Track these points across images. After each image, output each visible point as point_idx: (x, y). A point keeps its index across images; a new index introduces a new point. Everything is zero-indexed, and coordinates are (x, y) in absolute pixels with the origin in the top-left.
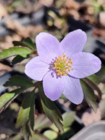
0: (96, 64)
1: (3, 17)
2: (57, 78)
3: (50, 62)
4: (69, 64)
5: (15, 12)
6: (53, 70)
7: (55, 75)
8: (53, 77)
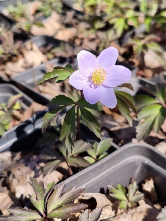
0: (126, 74)
1: (42, 63)
2: (95, 89)
3: (88, 76)
4: (104, 75)
5: (55, 57)
6: (91, 82)
7: (92, 86)
8: (91, 87)
